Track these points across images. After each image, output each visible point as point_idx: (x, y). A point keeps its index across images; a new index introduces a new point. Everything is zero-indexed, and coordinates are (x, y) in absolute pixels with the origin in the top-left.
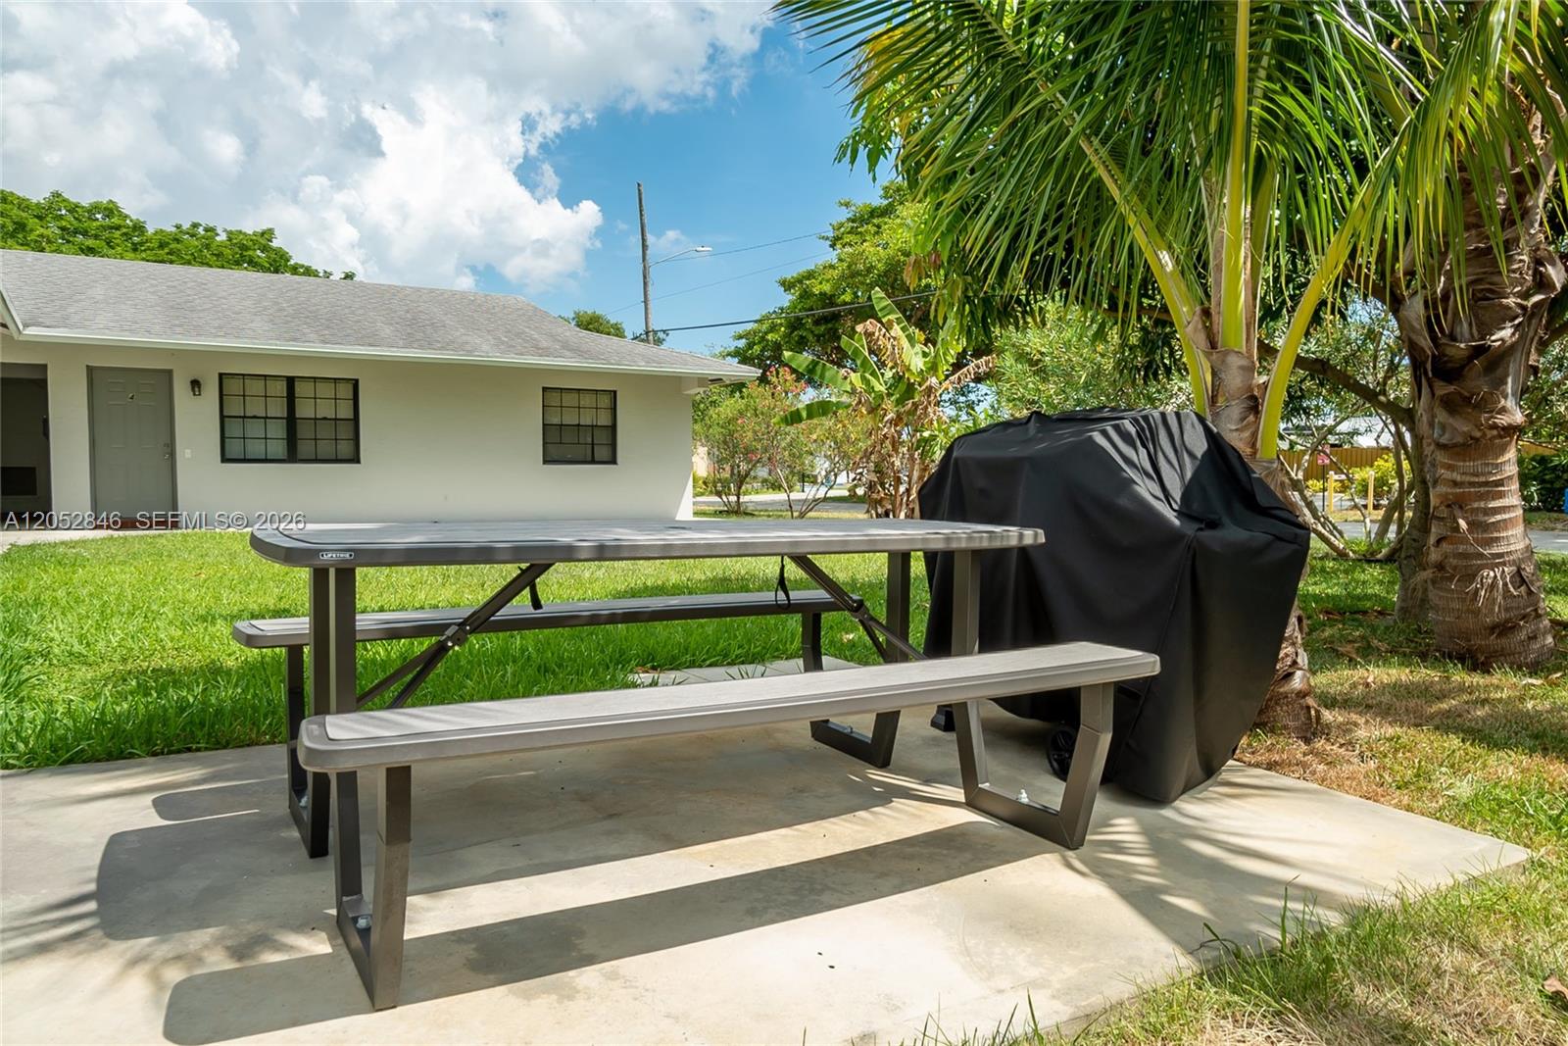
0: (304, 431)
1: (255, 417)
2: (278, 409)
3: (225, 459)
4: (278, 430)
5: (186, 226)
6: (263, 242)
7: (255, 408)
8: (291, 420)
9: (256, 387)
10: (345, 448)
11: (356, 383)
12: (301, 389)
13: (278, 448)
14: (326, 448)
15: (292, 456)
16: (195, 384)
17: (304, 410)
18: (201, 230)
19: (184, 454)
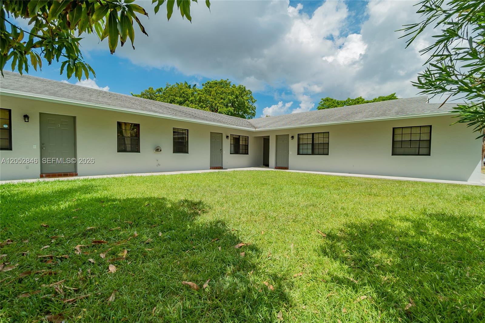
0: (316, 147)
1: (305, 144)
2: (310, 141)
3: (299, 154)
4: (310, 147)
7: (305, 142)
8: (313, 144)
9: (305, 136)
10: (325, 151)
11: (329, 133)
12: (315, 136)
13: (310, 151)
14: (321, 151)
15: (313, 153)
16: (293, 136)
17: (316, 142)
19: (290, 153)
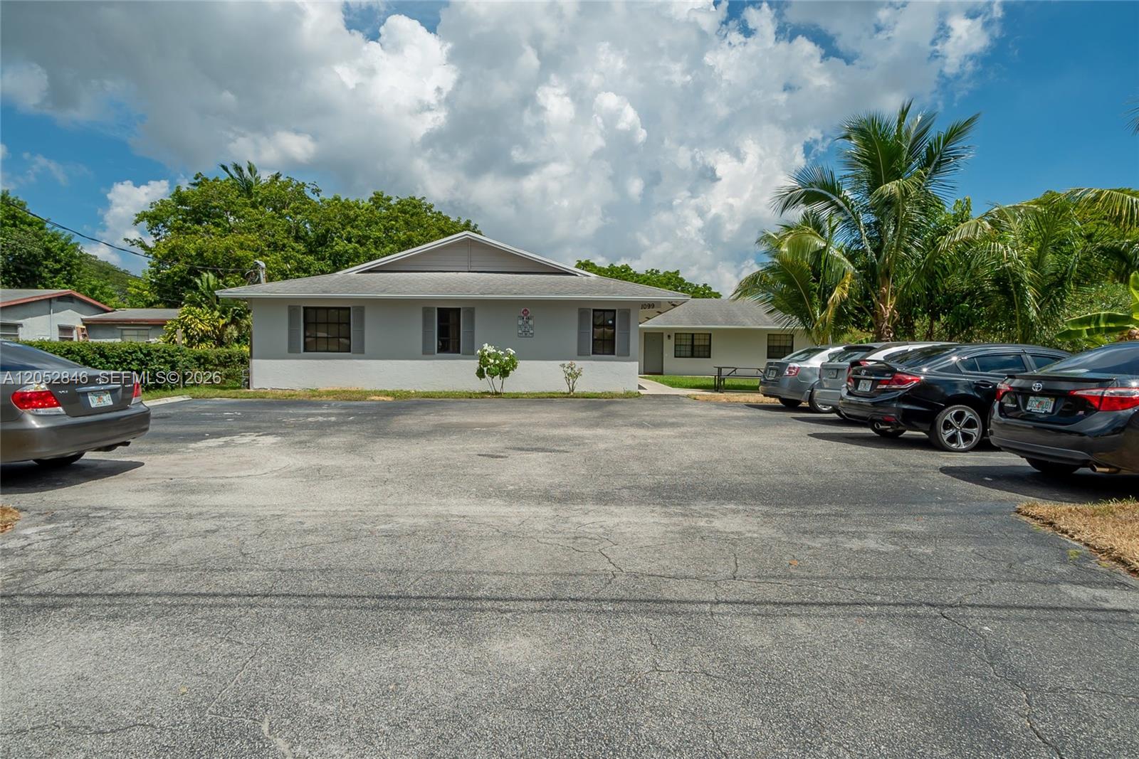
0: (696, 349)
1: (683, 345)
2: (689, 342)
3: (675, 357)
4: (689, 348)
5: (649, 271)
6: (676, 275)
7: (684, 342)
8: (693, 346)
9: (683, 337)
10: (707, 354)
11: (710, 334)
12: (695, 337)
13: (689, 354)
14: (701, 354)
15: (692, 356)
16: (669, 336)
17: (696, 343)
18: (654, 272)
19: (665, 355)
